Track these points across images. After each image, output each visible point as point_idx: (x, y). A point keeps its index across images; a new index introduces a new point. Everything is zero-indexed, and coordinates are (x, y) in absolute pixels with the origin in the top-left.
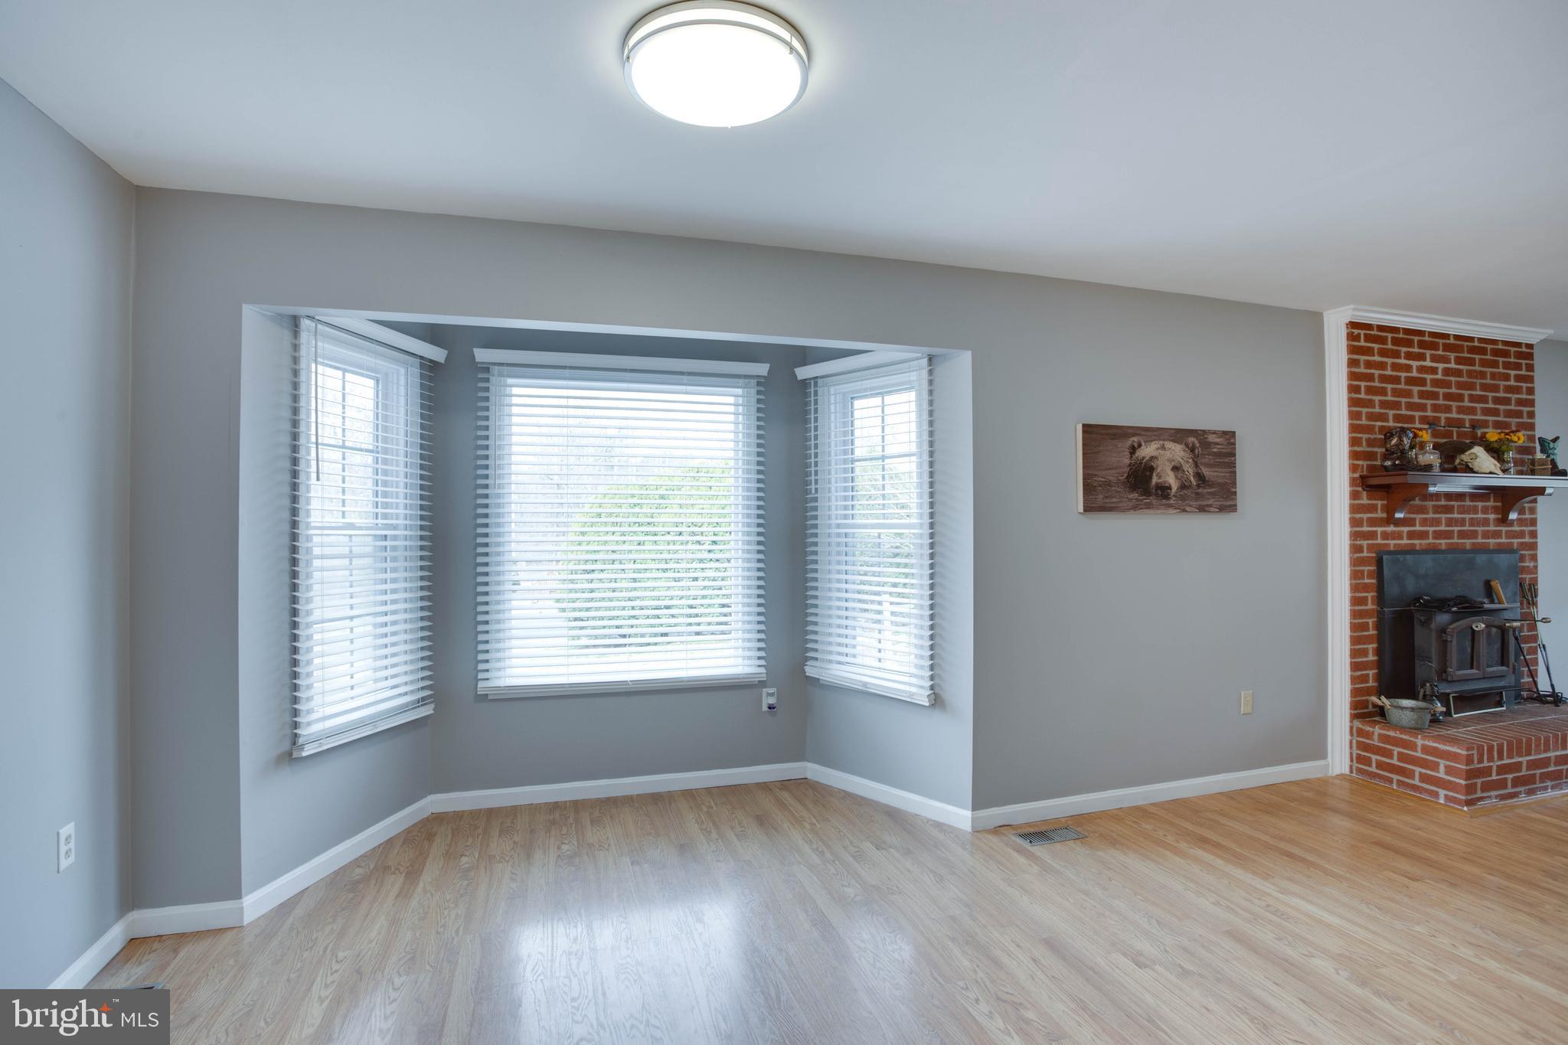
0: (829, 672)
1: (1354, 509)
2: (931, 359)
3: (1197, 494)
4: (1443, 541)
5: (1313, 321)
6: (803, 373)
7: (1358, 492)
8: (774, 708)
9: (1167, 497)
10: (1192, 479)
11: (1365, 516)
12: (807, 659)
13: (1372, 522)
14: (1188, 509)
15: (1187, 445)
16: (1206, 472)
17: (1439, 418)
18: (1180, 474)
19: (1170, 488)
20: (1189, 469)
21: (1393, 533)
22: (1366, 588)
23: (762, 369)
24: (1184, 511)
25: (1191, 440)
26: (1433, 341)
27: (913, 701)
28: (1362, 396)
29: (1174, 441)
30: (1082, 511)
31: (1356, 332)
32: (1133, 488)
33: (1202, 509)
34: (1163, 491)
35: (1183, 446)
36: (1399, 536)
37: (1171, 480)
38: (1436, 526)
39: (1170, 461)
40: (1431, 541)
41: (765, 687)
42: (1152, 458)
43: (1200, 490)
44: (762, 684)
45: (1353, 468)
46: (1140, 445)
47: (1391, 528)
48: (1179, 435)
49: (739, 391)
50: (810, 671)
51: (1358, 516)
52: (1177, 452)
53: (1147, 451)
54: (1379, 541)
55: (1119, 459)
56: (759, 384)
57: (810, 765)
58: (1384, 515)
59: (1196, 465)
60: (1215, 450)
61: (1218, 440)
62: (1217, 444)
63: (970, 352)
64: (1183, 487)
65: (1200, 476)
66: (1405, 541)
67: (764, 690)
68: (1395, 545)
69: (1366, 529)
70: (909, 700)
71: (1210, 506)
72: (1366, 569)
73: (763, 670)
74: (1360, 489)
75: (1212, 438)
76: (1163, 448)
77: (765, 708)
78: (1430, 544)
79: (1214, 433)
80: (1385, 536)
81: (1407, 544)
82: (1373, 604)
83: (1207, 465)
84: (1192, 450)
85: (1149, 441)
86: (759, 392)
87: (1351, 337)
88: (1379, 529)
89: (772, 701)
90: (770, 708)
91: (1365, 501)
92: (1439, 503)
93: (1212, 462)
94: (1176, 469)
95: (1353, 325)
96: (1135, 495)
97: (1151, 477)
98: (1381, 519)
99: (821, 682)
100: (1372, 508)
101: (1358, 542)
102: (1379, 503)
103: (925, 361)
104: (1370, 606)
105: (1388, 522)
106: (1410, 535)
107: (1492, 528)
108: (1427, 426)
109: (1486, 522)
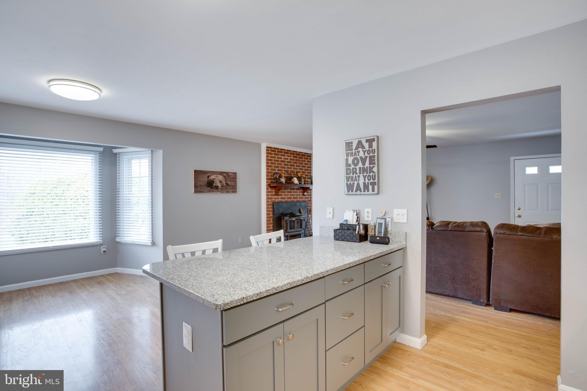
0: (124, 239)
1: (267, 192)
2: (152, 151)
3: (226, 188)
4: (289, 200)
5: (259, 145)
6: (115, 151)
7: (268, 188)
8: (105, 252)
9: (218, 189)
10: (225, 184)
11: (270, 194)
12: (117, 236)
13: (272, 195)
14: (223, 192)
15: (223, 176)
16: (228, 182)
17: (289, 170)
18: (221, 183)
19: (219, 187)
20: (224, 182)
21: (277, 198)
22: (270, 211)
23: (101, 149)
24: (222, 192)
25: (225, 174)
26: (287, 152)
27: (147, 245)
28: (270, 164)
29: (219, 175)
30: (194, 192)
31: (268, 149)
32: (208, 187)
33: (227, 192)
34: (217, 187)
35: (222, 176)
36: (278, 198)
37: (219, 185)
38: (288, 196)
39: (219, 180)
40: (286, 199)
41: (102, 246)
42: (214, 179)
43: (227, 187)
44: (101, 245)
45: (267, 182)
46: (210, 176)
47: (276, 197)
48: (221, 173)
49: (93, 155)
50: (118, 240)
51: (268, 194)
52: (221, 177)
53: (212, 177)
54: (273, 200)
55: (204, 179)
56: (100, 153)
57: (118, 268)
58: (275, 193)
59: (226, 181)
60: (231, 177)
61: (232, 175)
62: (232, 176)
63: (162, 150)
64: (222, 186)
65: (227, 184)
66: (280, 200)
67: (102, 247)
68: (277, 201)
69: (270, 197)
70: (146, 244)
71: (230, 191)
72: (270, 206)
73: (101, 240)
74: (269, 187)
75: (230, 174)
76: (217, 176)
77: (102, 252)
79: (231, 173)
80: (275, 198)
81: (280, 201)
83: (229, 181)
84: (225, 177)
85: (213, 175)
86: (100, 156)
87: (267, 150)
88: (273, 197)
89: (104, 249)
90: (104, 252)
91: (270, 190)
92: (288, 191)
93: (230, 180)
94: (220, 182)
95: (267, 147)
96: (209, 188)
97: (213, 184)
98: (274, 194)
99: (121, 243)
100: (271, 192)
101: (268, 200)
102: (273, 190)
103: (150, 152)
104: (271, 216)
105: (276, 195)
106: (281, 198)
107: (301, 196)
108: (285, 172)
109: (300, 195)
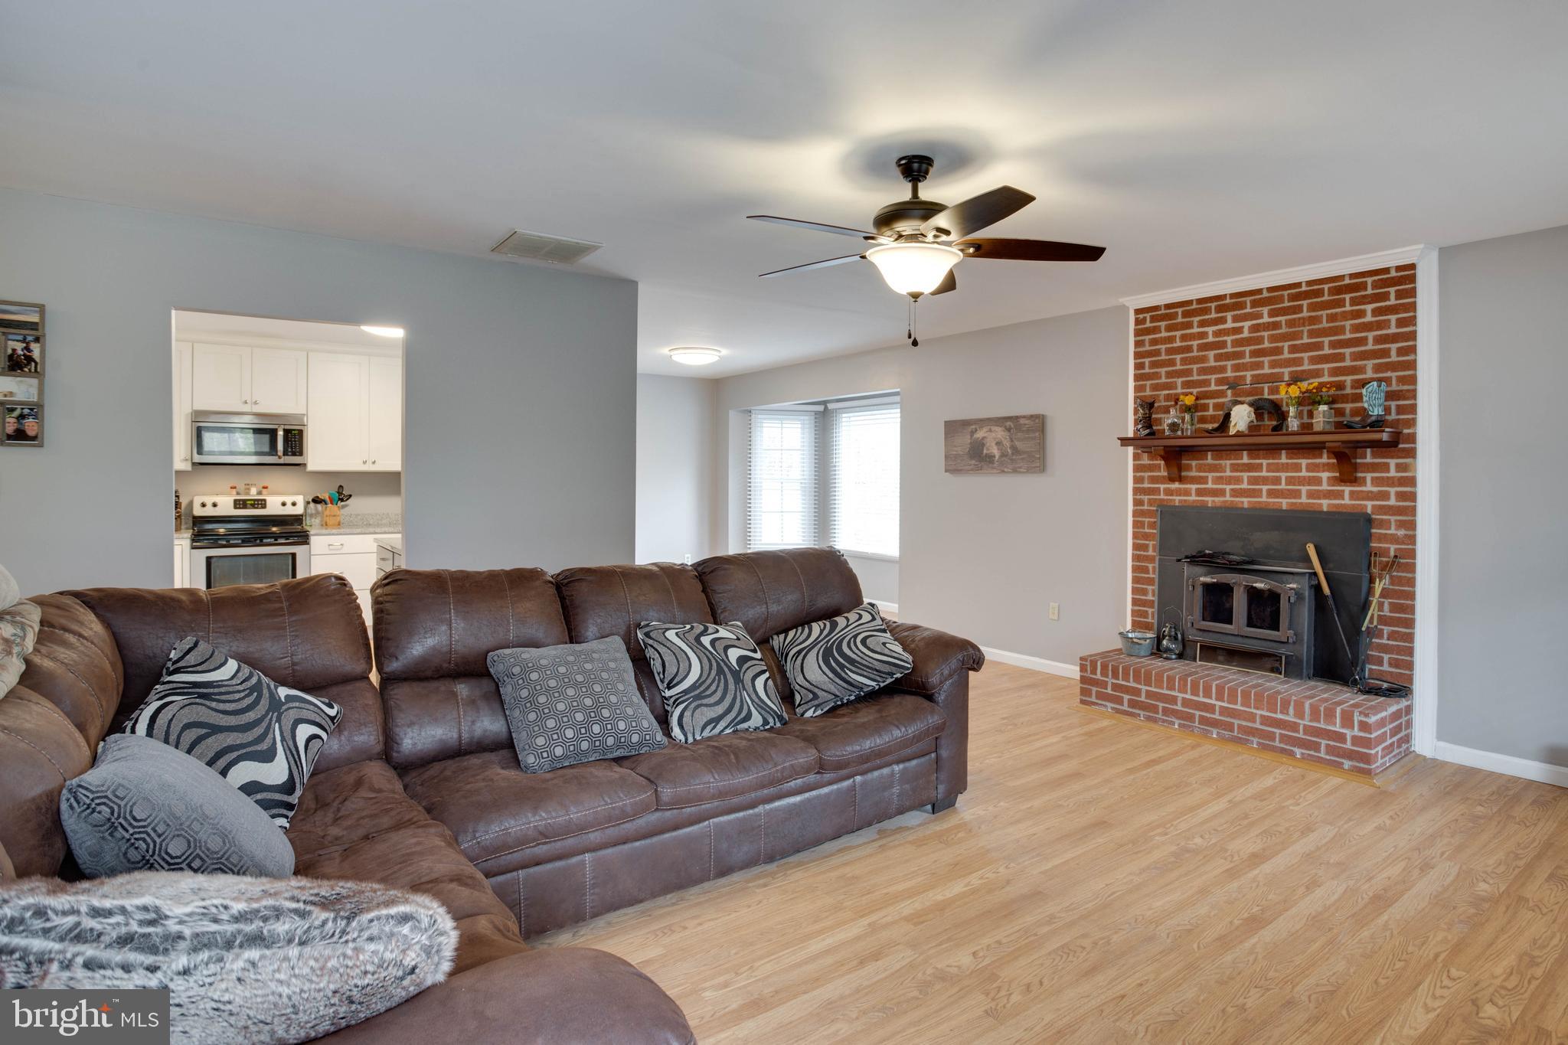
1: (1137, 469)
3: (1012, 460)
4: (1245, 500)
9: (992, 462)
10: (1009, 450)
11: (1146, 475)
13: (1153, 480)
14: (1006, 470)
15: (1005, 427)
16: (1018, 444)
18: (1000, 447)
19: (994, 457)
20: (1007, 444)
21: (1175, 489)
22: (1146, 536)
24: (1003, 471)
25: (1008, 424)
28: (1147, 370)
29: (997, 426)
31: (1142, 316)
32: (972, 457)
33: (1015, 471)
34: (990, 458)
35: (1003, 428)
36: (1187, 493)
37: (996, 452)
38: (1235, 484)
39: (995, 439)
40: (1228, 498)
42: (984, 438)
46: (976, 430)
47: (1176, 485)
48: (1000, 421)
52: (999, 433)
53: (980, 435)
54: (1162, 496)
55: (964, 441)
59: (1012, 441)
60: (1025, 429)
61: (1027, 422)
62: (1026, 424)
64: (1003, 455)
65: (1014, 448)
66: (1193, 498)
68: (1180, 501)
69: (1146, 485)
71: (1020, 468)
72: (1147, 520)
75: (1022, 421)
76: (990, 431)
78: (1227, 501)
79: (1024, 417)
80: (1168, 492)
81: (1194, 501)
82: (1154, 551)
84: (1009, 430)
85: (981, 427)
87: (1138, 321)
88: (1162, 487)
91: (1145, 460)
93: (1022, 437)
94: (998, 444)
95: (1141, 311)
96: (973, 462)
97: (983, 450)
98: (1163, 477)
100: (1150, 468)
101: (1138, 497)
104: (1151, 553)
105: (1172, 480)
106: (1199, 492)
107: (1325, 487)
108: (1226, 387)
109: (1318, 481)
